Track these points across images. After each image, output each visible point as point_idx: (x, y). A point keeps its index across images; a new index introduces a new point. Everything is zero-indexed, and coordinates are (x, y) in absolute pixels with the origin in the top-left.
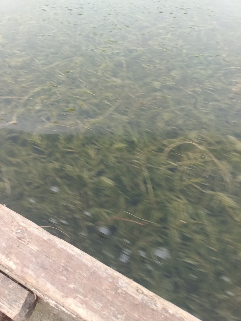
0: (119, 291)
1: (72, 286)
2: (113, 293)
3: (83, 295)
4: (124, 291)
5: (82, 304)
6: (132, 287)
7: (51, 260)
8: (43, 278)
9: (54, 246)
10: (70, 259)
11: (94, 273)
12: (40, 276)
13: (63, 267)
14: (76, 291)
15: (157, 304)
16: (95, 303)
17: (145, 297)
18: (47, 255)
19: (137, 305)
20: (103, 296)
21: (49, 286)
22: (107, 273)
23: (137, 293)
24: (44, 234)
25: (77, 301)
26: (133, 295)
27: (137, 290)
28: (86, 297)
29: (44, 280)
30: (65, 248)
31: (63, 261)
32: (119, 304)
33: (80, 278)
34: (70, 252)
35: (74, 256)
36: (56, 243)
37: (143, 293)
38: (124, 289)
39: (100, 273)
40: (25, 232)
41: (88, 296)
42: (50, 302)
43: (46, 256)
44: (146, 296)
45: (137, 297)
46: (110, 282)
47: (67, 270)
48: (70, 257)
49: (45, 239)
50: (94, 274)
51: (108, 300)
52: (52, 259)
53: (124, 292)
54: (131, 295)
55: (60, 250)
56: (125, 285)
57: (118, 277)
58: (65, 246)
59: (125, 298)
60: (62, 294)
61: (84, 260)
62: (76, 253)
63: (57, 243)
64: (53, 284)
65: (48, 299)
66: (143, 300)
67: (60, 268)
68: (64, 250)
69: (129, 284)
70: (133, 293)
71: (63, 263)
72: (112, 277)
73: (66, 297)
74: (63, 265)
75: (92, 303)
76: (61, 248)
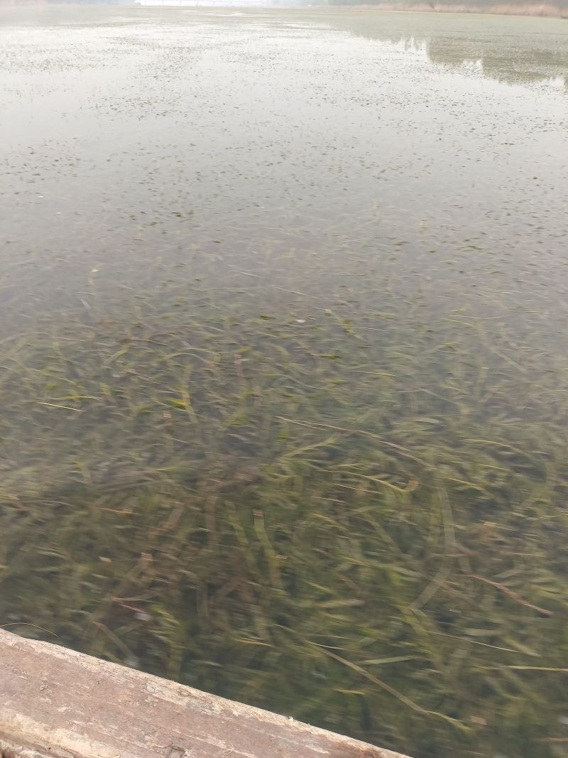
0: (149, 700)
1: (62, 709)
2: (138, 704)
3: (83, 719)
4: (157, 698)
5: (82, 733)
6: (170, 690)
7: (22, 677)
8: (8, 707)
9: (29, 653)
10: (58, 667)
11: (103, 680)
12: (3, 705)
13: (45, 682)
14: (70, 715)
15: (214, 706)
16: (105, 726)
17: (194, 701)
18: (15, 670)
19: (179, 714)
20: (119, 713)
21: (20, 717)
22: (126, 677)
23: (180, 697)
24: (9, 637)
25: (72, 730)
26: (172, 701)
27: (180, 693)
28: (89, 721)
29: (10, 710)
30: (49, 652)
31: (46, 674)
32: (147, 720)
33: (77, 694)
34: (59, 656)
35: (66, 661)
36: (31, 647)
37: (189, 695)
38: (156, 695)
39: (113, 678)
41: (93, 719)
43: (13, 671)
44: (196, 698)
45: (180, 703)
46: (132, 690)
47: (54, 686)
48: (58, 664)
49: (11, 644)
50: (102, 683)
51: (128, 717)
52: (24, 675)
53: (157, 700)
54: (168, 702)
55: (40, 657)
56: (159, 688)
57: (146, 680)
58: (50, 649)
59: (157, 708)
60: (44, 725)
61: (85, 665)
62: (70, 656)
63: (33, 646)
64: (26, 713)
66: (188, 705)
67: (40, 685)
68: (48, 656)
69: (166, 687)
70: (172, 698)
71: (46, 676)
72: (135, 681)
73: (52, 728)
74: (45, 679)
75: (100, 728)
76: (42, 654)
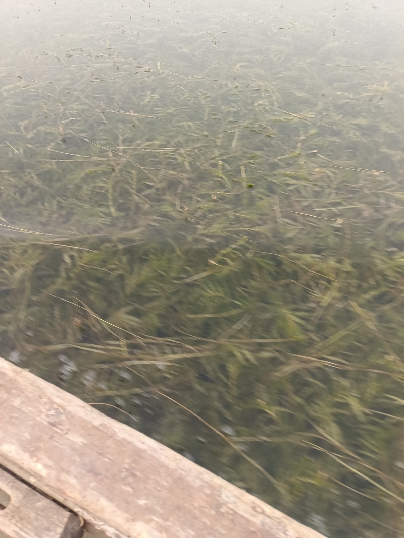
0: (223, 510)
1: (142, 502)
2: (213, 512)
3: (161, 516)
4: (232, 510)
5: (160, 532)
6: (245, 503)
7: (106, 460)
8: (93, 489)
9: (112, 436)
10: (139, 456)
11: (180, 479)
12: (89, 486)
13: (127, 470)
14: (149, 510)
15: (288, 531)
16: (183, 530)
17: (267, 520)
18: (100, 451)
19: (253, 532)
20: (196, 518)
21: (104, 502)
22: (201, 479)
23: (254, 513)
24: (95, 416)
25: (152, 527)
26: (247, 516)
27: (254, 508)
28: (167, 520)
29: (94, 492)
30: (130, 439)
31: (127, 461)
32: (223, 532)
33: (155, 488)
34: (139, 445)
35: (145, 452)
36: (114, 431)
37: (263, 513)
38: (231, 506)
39: (190, 479)
40: (61, 414)
41: (171, 519)
42: (106, 531)
43: (98, 452)
44: (269, 517)
45: (253, 520)
46: (207, 495)
47: (134, 475)
48: (138, 454)
49: (96, 423)
50: (179, 482)
51: (205, 524)
52: (107, 458)
53: (231, 512)
54: (242, 517)
55: (122, 443)
56: (233, 499)
57: (221, 487)
58: (131, 435)
59: (232, 521)
60: (127, 515)
61: (163, 459)
62: (149, 446)
63: (116, 430)
64: (110, 500)
65: (104, 525)
66: (263, 524)
67: (121, 472)
68: (129, 443)
69: (239, 498)
70: (246, 512)
71: (128, 463)
72: (211, 486)
73: (134, 520)
74: (127, 466)
75: (178, 531)
76: (124, 439)
